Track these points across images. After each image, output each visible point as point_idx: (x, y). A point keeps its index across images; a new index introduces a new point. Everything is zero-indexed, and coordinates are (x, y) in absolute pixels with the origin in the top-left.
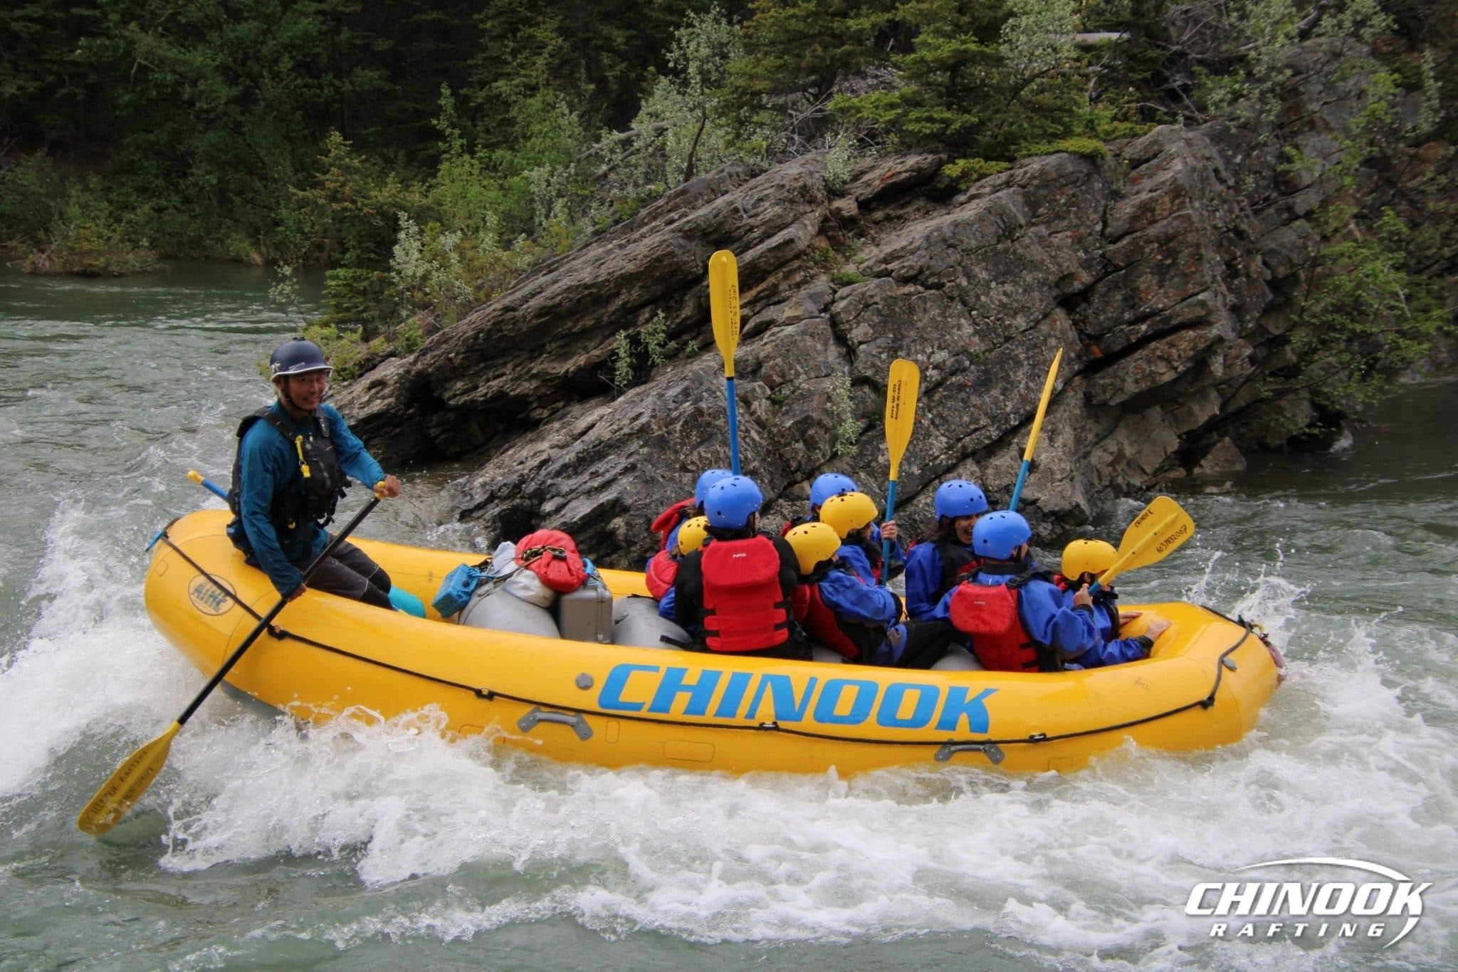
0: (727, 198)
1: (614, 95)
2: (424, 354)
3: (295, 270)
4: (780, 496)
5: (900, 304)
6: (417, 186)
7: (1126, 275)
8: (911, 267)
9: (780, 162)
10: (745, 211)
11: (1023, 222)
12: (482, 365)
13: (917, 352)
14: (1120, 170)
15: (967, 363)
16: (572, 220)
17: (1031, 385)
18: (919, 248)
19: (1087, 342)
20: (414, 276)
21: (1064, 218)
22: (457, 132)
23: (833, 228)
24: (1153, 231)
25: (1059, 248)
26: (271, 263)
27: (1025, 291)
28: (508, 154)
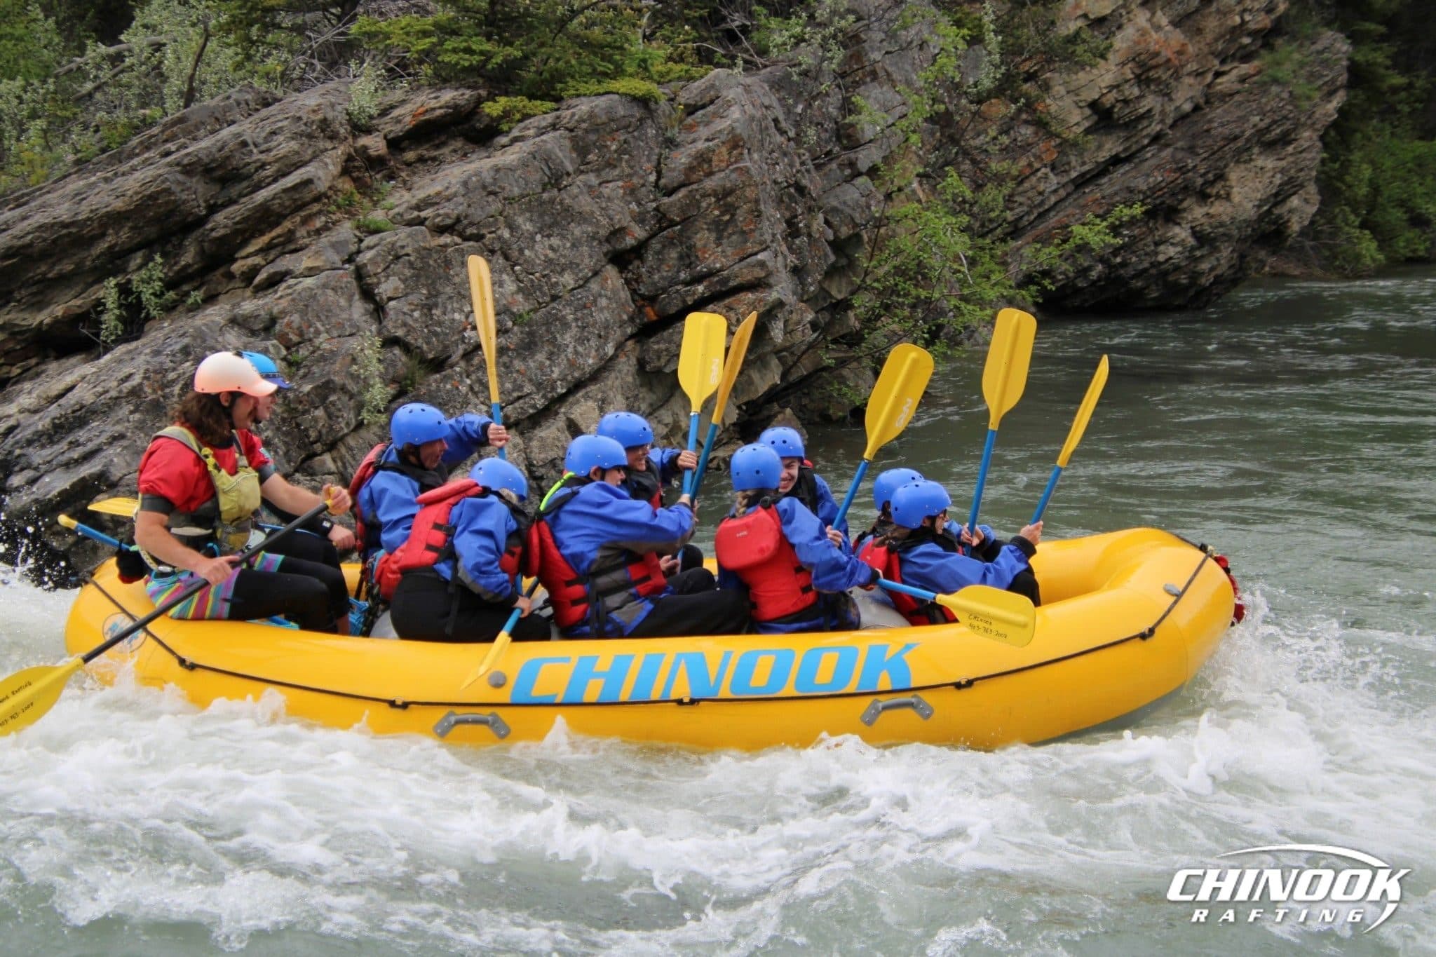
0: (234, 129)
4: (296, 471)
5: (435, 256)
7: (681, 231)
8: (447, 216)
9: (299, 90)
10: (256, 145)
11: (570, 169)
13: (454, 311)
14: (674, 116)
15: (510, 324)
16: (48, 146)
17: (580, 349)
18: (455, 195)
19: (641, 303)
21: (615, 167)
23: (358, 169)
24: (709, 184)
25: (609, 199)
27: (573, 245)
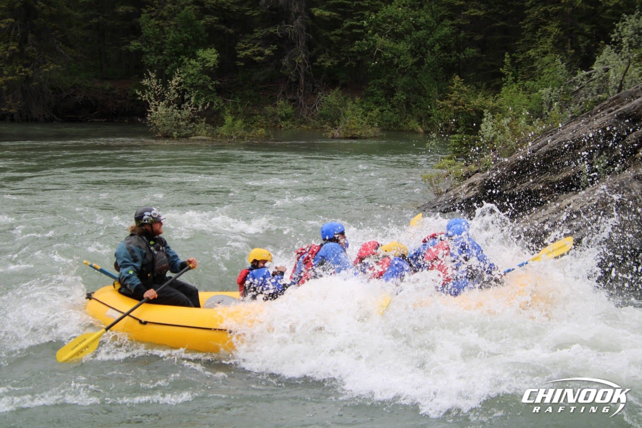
0: (639, 100)
1: (583, 55)
3: (437, 135)
6: (491, 98)
16: (561, 111)
20: (489, 137)
22: (511, 73)
26: (427, 132)
28: (532, 83)
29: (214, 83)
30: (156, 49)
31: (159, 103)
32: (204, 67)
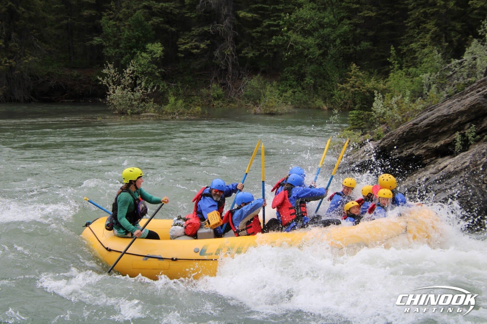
1: (455, 47)
2: (384, 140)
3: (339, 111)
6: (382, 82)
12: (405, 144)
16: (438, 92)
20: (380, 113)
22: (396, 62)
26: (330, 109)
28: (414, 69)
29: (160, 70)
30: (114, 44)
31: (116, 87)
32: (152, 58)
